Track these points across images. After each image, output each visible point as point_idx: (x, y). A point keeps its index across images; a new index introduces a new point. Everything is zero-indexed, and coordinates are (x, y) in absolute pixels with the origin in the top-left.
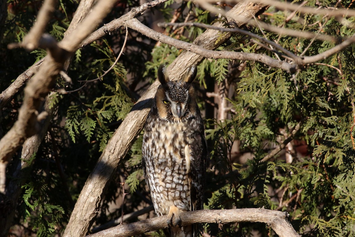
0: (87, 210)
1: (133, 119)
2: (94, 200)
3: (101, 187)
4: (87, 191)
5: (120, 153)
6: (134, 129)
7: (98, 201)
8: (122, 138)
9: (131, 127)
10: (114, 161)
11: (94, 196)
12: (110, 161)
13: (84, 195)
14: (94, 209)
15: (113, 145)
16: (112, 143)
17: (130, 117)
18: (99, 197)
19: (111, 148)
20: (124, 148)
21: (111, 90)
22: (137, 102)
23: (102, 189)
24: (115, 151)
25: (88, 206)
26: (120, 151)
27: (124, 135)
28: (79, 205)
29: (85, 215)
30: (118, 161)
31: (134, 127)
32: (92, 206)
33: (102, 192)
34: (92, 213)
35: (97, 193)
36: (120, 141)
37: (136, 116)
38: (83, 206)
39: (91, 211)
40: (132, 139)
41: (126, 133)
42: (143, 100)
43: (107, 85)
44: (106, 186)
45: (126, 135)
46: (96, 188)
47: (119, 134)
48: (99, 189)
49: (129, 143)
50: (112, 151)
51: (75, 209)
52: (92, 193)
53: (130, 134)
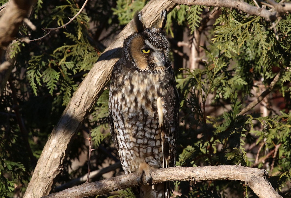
0: (51, 167)
1: (101, 70)
2: (59, 156)
3: (65, 143)
4: (51, 146)
5: (86, 106)
6: (101, 80)
7: (63, 157)
8: (88, 90)
9: (98, 78)
10: (80, 115)
11: (58, 152)
12: (75, 115)
13: (47, 151)
14: (58, 165)
15: (78, 97)
16: (77, 95)
17: (97, 67)
18: (63, 153)
19: (76, 101)
20: (90, 100)
21: (72, 39)
22: (104, 52)
23: (67, 144)
24: (81, 103)
25: (52, 162)
26: (86, 104)
27: (90, 87)
28: (42, 161)
29: (48, 173)
30: (84, 114)
31: (101, 78)
32: (56, 162)
33: (66, 148)
34: (55, 170)
35: (61, 149)
36: (86, 93)
37: (104, 66)
38: (46, 163)
39: (55, 167)
40: (99, 91)
41: (92, 85)
42: (110, 49)
43: (68, 34)
44: (71, 141)
45: (92, 86)
46: (60, 143)
47: (85, 85)
48: (63, 144)
49: (95, 95)
50: (78, 104)
51: (37, 165)
52: (56, 148)
53: (97, 86)
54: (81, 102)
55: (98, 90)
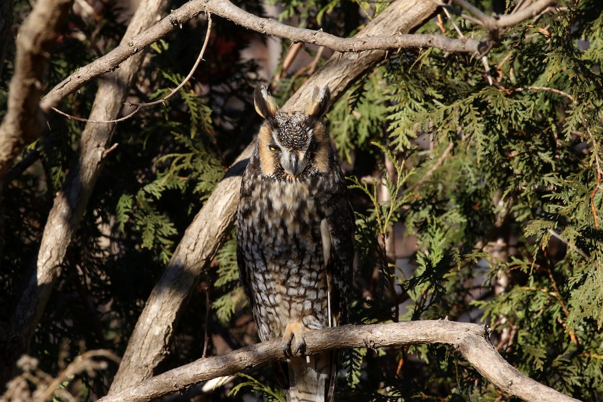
0: (149, 349)
1: (228, 192)
2: (162, 332)
3: (173, 310)
4: (149, 315)
5: (205, 250)
6: (229, 209)
7: (168, 333)
8: (208, 225)
9: (224, 204)
10: (195, 264)
11: (161, 325)
12: (188, 264)
13: (144, 324)
14: (160, 347)
15: (193, 236)
16: (191, 233)
17: (222, 188)
18: (169, 327)
19: (189, 243)
20: (212, 241)
23: (175, 313)
24: (197, 246)
25: (151, 342)
26: (205, 247)
27: (212, 219)
28: (135, 340)
29: (145, 358)
30: (203, 263)
31: (229, 205)
32: (158, 342)
33: (174, 318)
34: (157, 353)
35: (165, 320)
36: (205, 230)
37: (233, 186)
38: (142, 342)
39: (156, 350)
40: (227, 226)
41: (215, 216)
44: (181, 307)
45: (215, 218)
46: (164, 311)
47: (204, 217)
48: (169, 313)
49: (220, 232)
50: (192, 247)
52: (157, 319)
53: (222, 218)
54: (198, 244)
55: (224, 224)
